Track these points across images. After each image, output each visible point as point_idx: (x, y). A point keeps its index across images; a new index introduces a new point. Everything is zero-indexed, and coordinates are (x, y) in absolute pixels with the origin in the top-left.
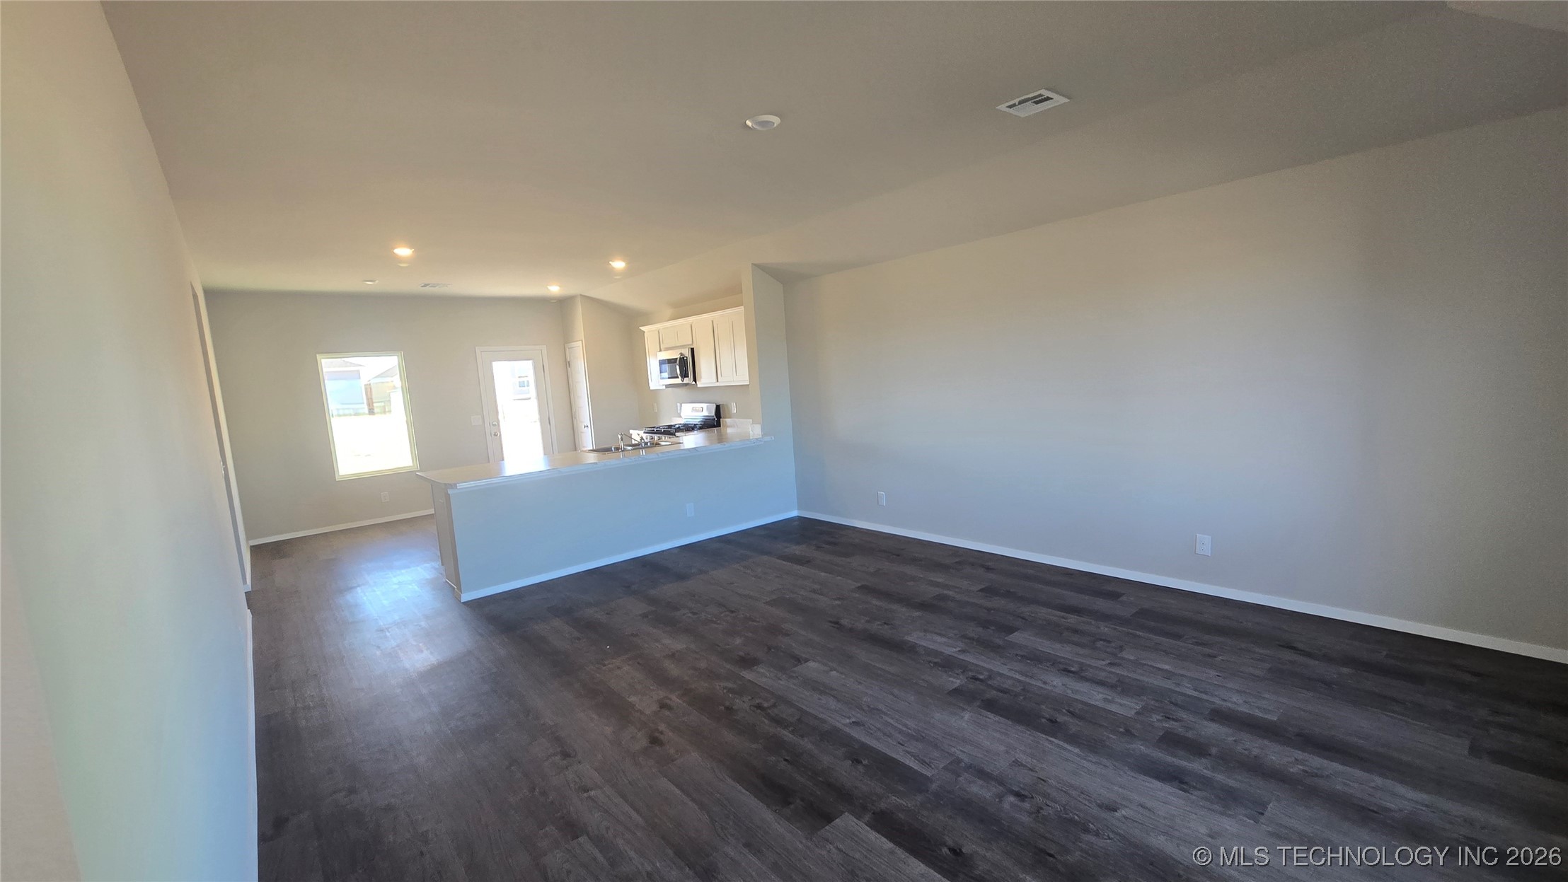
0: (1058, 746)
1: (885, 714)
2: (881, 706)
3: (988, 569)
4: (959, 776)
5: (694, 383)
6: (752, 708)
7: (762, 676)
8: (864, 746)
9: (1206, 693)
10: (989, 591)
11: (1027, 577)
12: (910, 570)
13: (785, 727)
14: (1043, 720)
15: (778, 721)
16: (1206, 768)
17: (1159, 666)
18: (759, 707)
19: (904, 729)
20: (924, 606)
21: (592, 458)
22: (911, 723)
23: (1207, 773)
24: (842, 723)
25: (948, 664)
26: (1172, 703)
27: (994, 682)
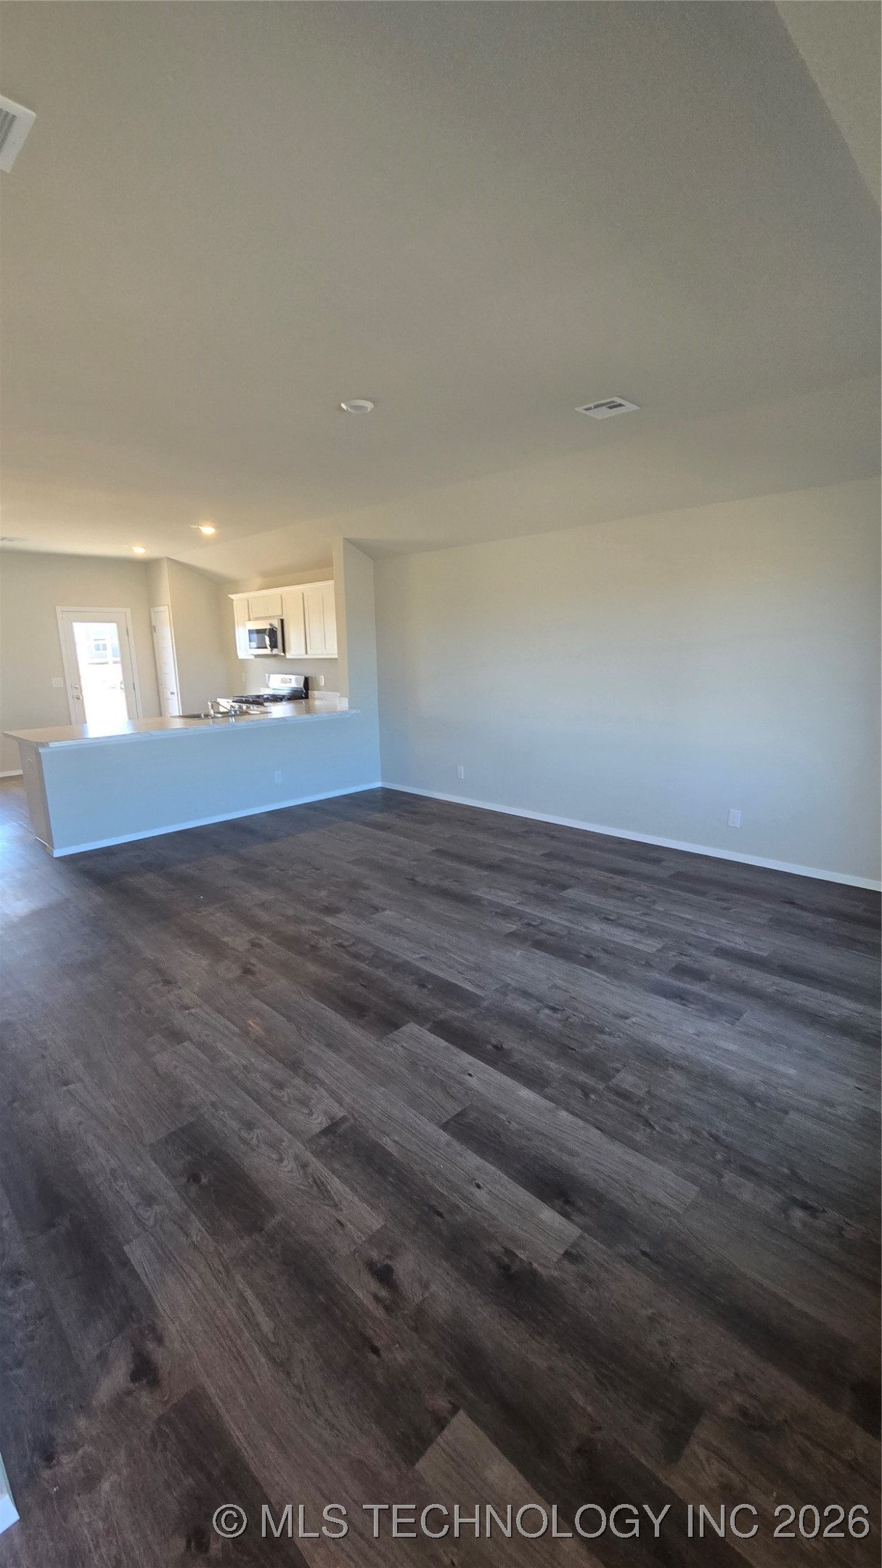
0: (590, 974)
1: (451, 952)
2: (446, 945)
3: (553, 837)
4: (507, 996)
5: (282, 654)
6: (335, 946)
7: (344, 921)
8: (429, 975)
9: (715, 936)
10: (550, 856)
11: (585, 845)
12: (481, 837)
13: (363, 961)
14: (581, 956)
15: (356, 956)
16: (704, 989)
17: (683, 915)
18: (340, 945)
19: (465, 962)
20: (491, 867)
21: (178, 724)
22: (472, 958)
23: (703, 992)
24: (411, 957)
25: (507, 914)
26: (687, 943)
27: (545, 928)
